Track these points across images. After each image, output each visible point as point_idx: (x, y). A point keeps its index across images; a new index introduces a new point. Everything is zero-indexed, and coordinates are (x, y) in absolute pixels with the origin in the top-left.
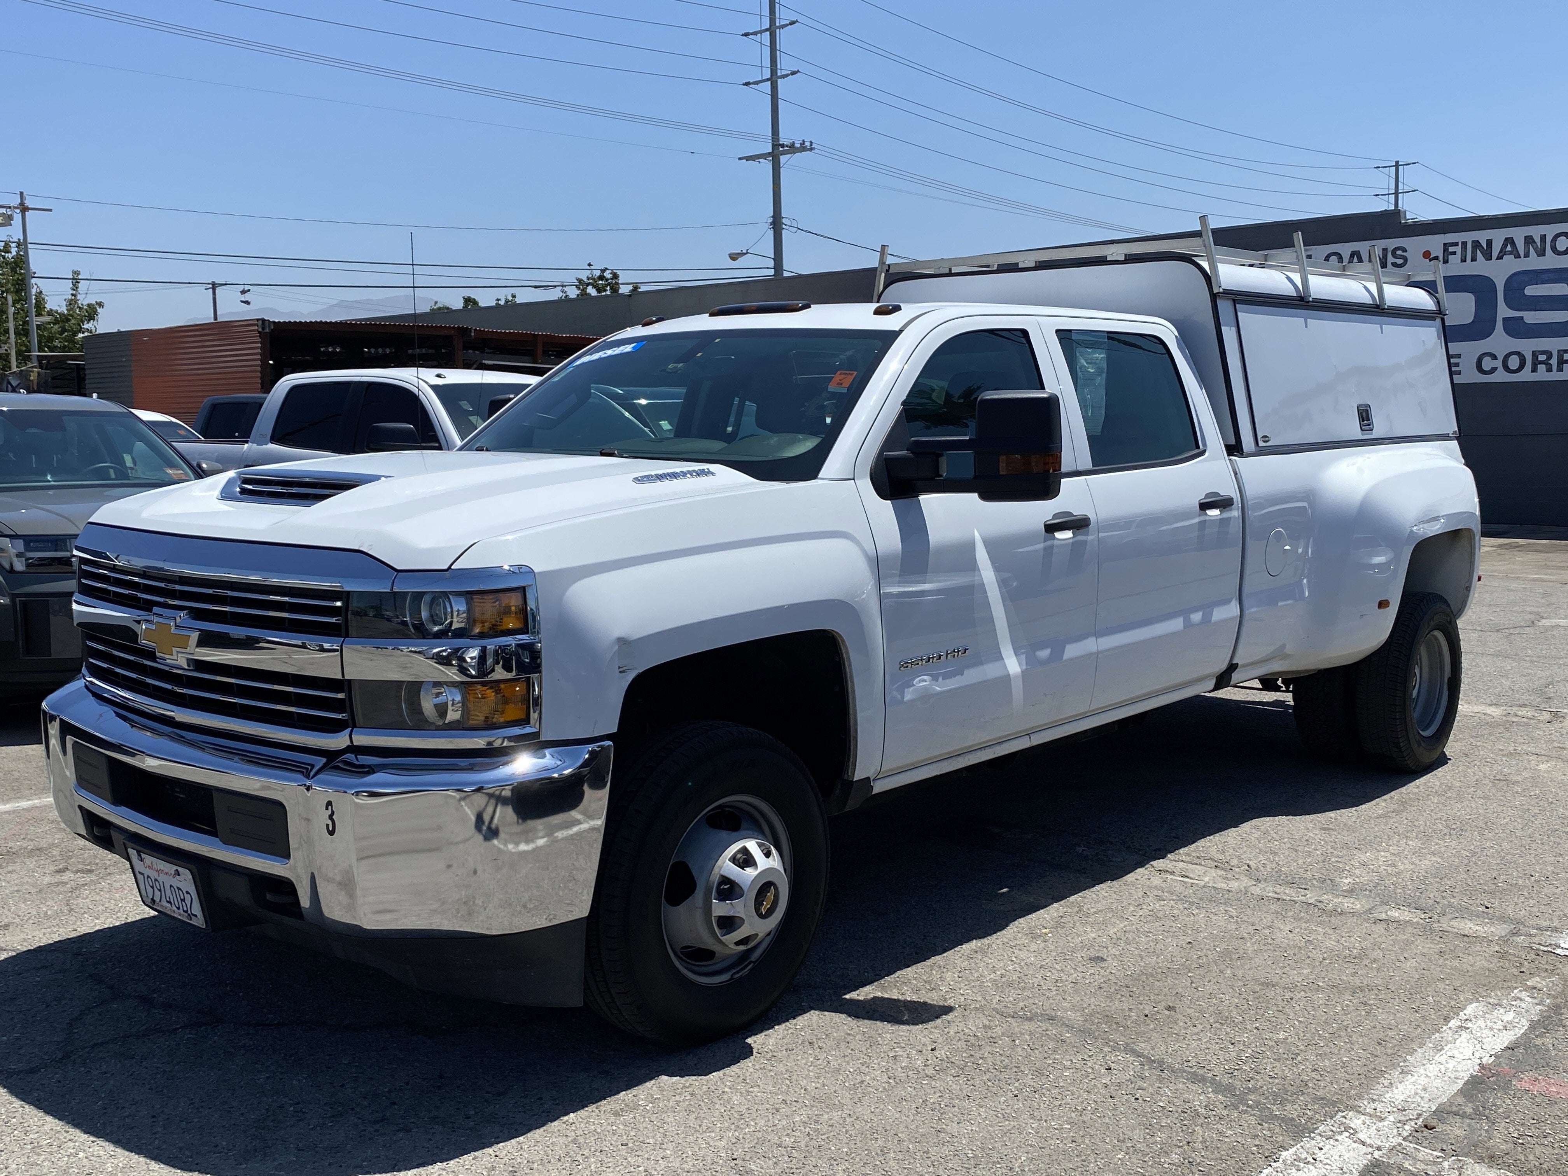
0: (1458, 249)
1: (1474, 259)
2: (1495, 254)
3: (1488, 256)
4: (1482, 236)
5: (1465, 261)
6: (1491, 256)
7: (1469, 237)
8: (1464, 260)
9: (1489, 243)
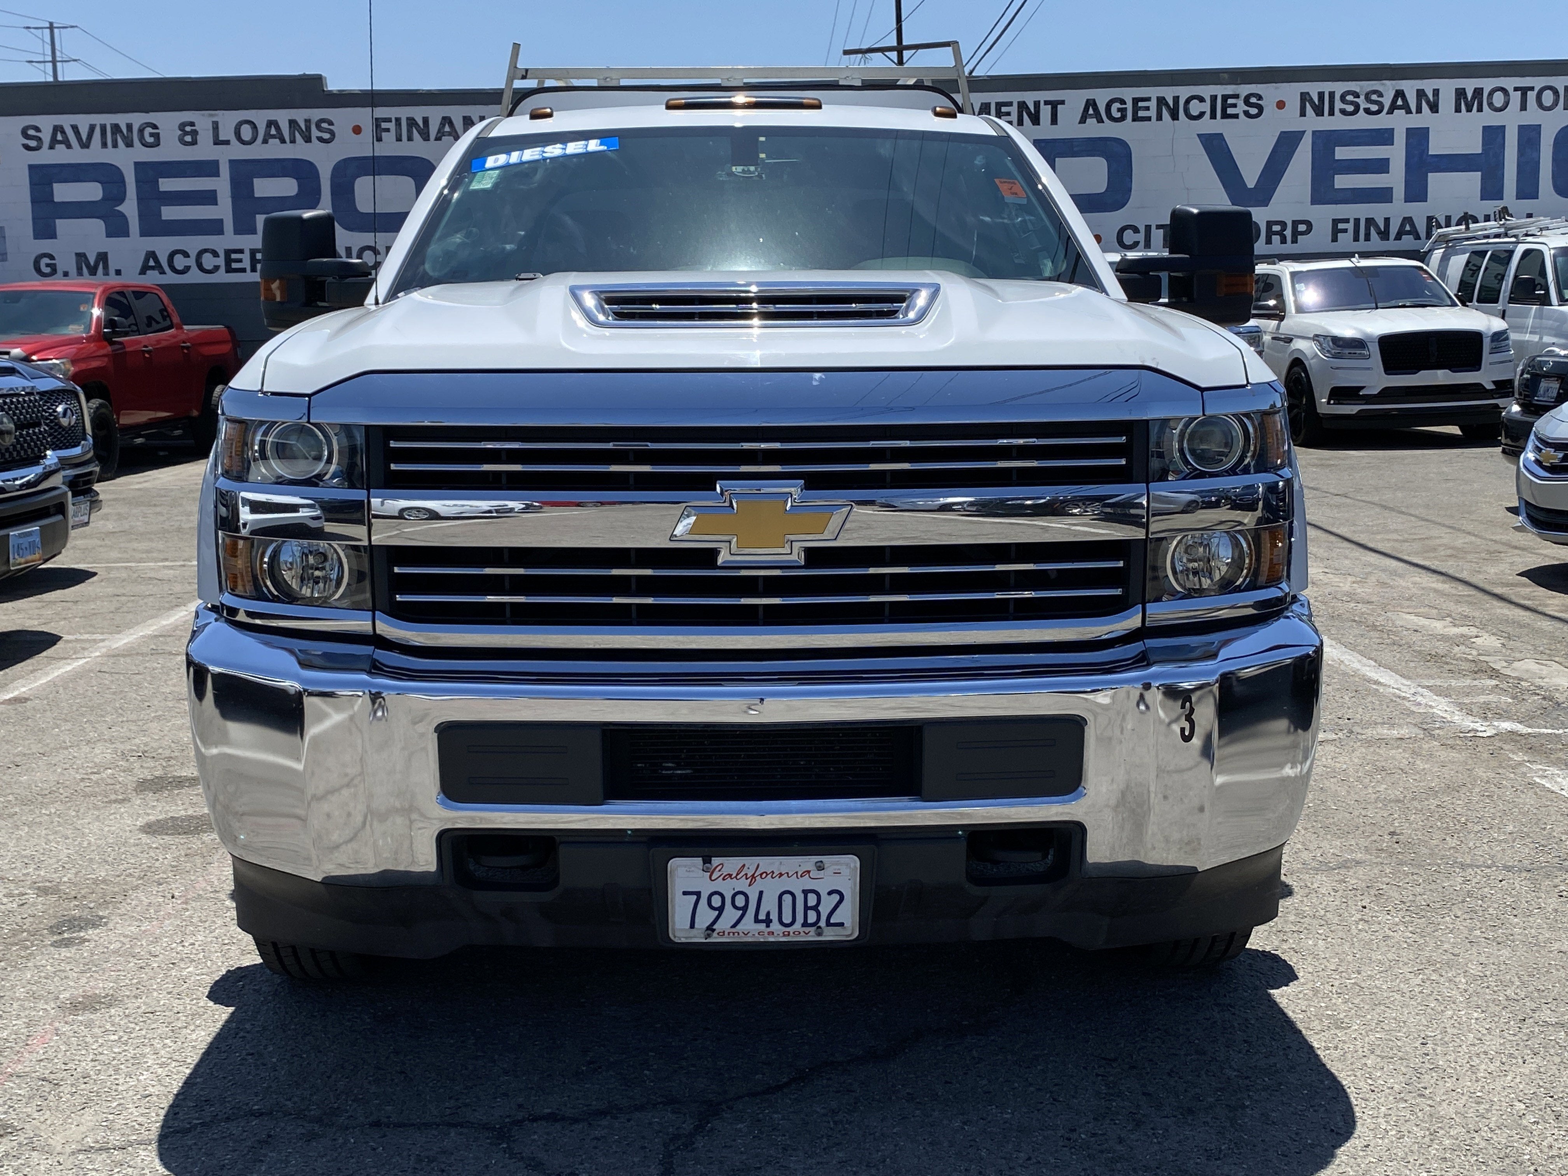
0: (392, 126)
1: (410, 139)
2: (433, 134)
3: (426, 137)
4: (418, 113)
5: (401, 140)
6: (429, 136)
7: (404, 112)
8: (399, 139)
9: (426, 120)
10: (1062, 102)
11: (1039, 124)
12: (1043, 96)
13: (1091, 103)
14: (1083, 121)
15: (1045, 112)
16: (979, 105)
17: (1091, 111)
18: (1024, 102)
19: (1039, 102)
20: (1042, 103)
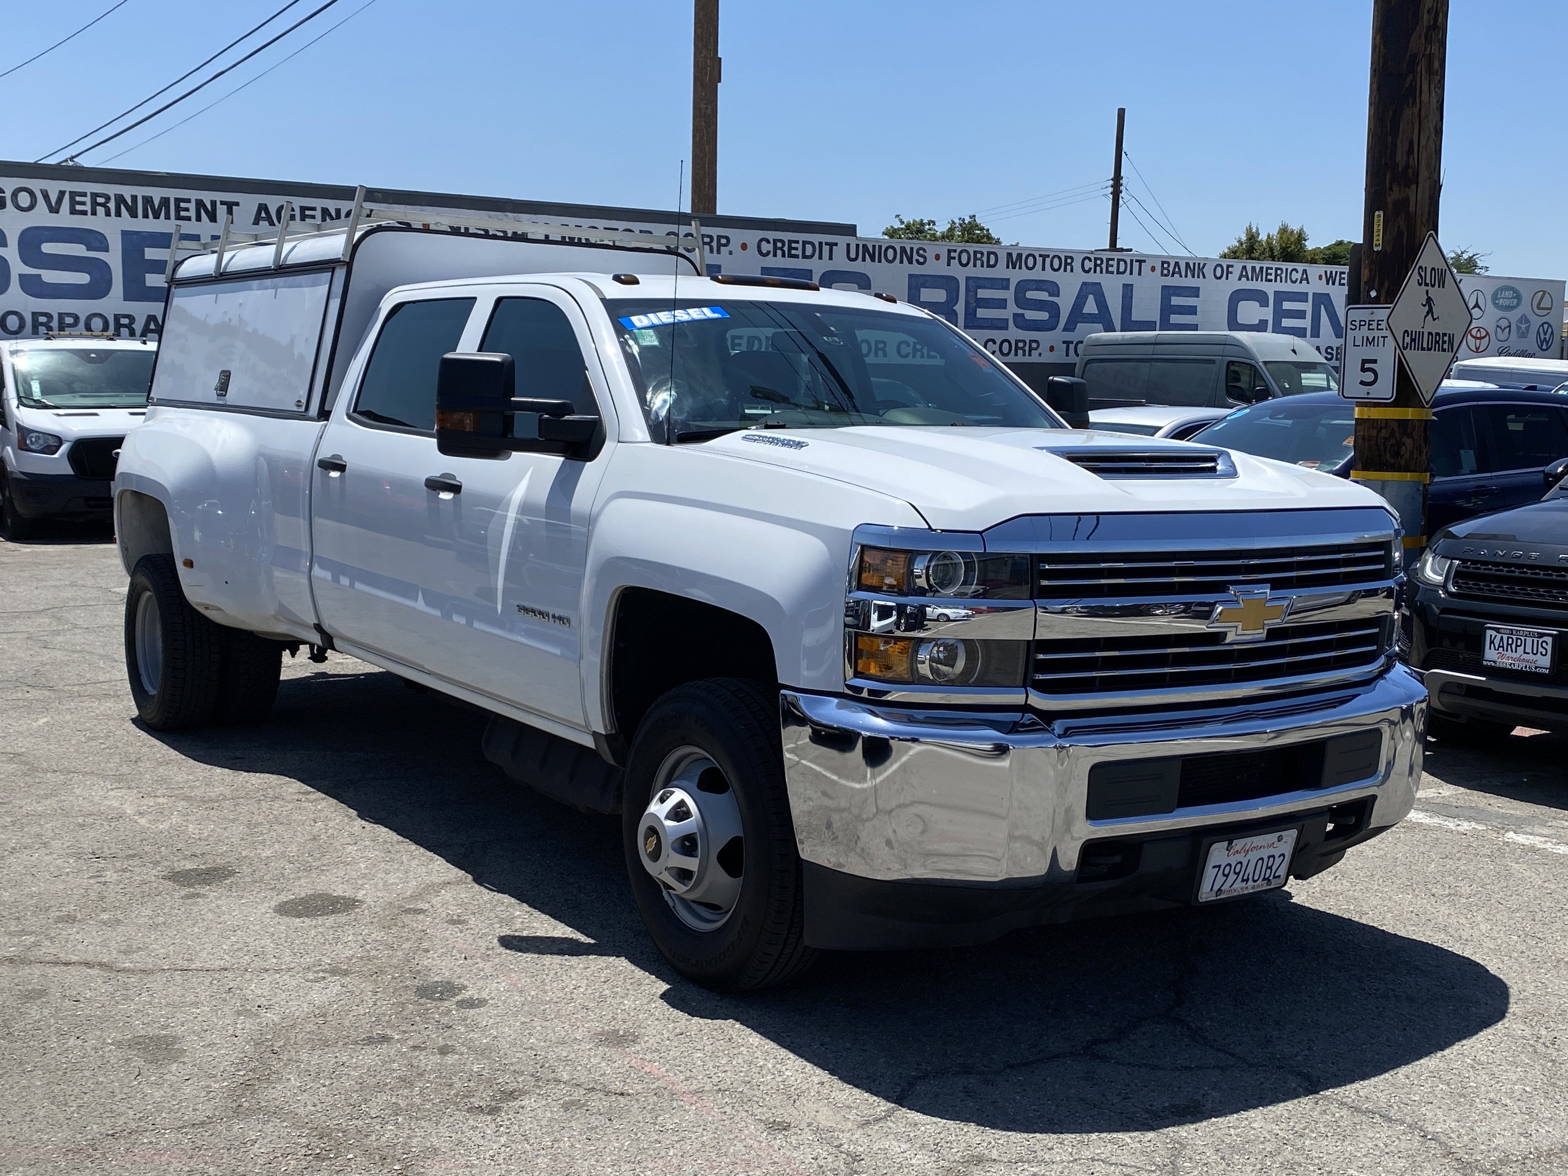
10: (237, 204)
11: (216, 222)
12: (219, 196)
13: (263, 207)
14: (256, 222)
15: (221, 210)
16: (159, 200)
17: (263, 215)
18: (202, 200)
19: (215, 201)
20: (218, 203)
